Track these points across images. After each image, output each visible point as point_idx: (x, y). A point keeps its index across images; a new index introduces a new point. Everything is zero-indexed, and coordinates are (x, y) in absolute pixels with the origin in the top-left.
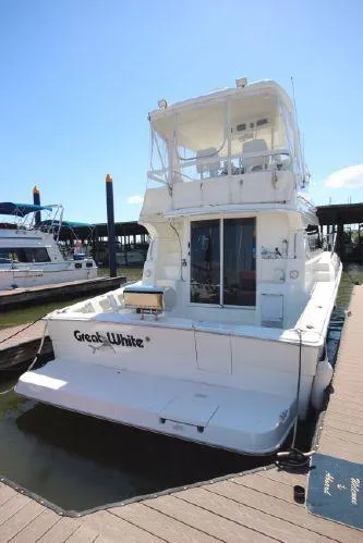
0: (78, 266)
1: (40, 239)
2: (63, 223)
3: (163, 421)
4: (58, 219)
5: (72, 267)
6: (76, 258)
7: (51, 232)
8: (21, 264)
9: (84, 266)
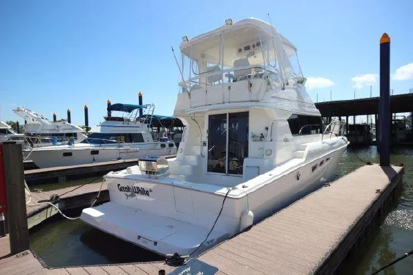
0: (163, 146)
1: (138, 127)
2: (154, 116)
3: (139, 237)
4: (150, 114)
5: (159, 146)
6: (161, 140)
7: (145, 123)
8: (126, 144)
9: (167, 145)
